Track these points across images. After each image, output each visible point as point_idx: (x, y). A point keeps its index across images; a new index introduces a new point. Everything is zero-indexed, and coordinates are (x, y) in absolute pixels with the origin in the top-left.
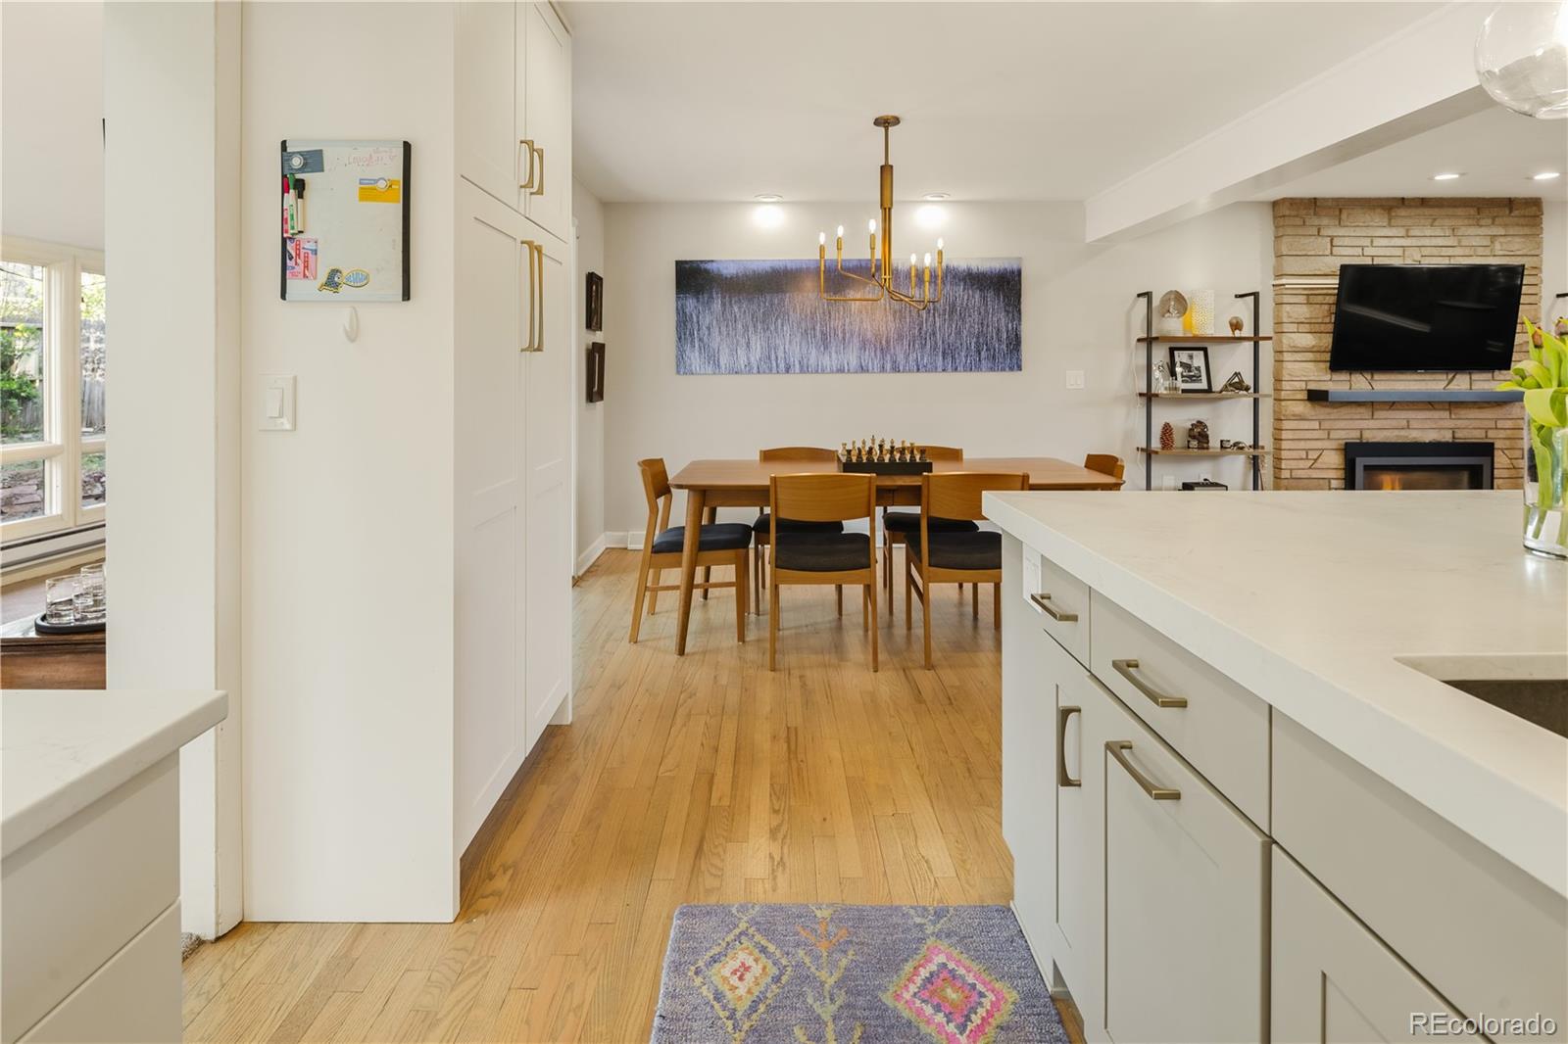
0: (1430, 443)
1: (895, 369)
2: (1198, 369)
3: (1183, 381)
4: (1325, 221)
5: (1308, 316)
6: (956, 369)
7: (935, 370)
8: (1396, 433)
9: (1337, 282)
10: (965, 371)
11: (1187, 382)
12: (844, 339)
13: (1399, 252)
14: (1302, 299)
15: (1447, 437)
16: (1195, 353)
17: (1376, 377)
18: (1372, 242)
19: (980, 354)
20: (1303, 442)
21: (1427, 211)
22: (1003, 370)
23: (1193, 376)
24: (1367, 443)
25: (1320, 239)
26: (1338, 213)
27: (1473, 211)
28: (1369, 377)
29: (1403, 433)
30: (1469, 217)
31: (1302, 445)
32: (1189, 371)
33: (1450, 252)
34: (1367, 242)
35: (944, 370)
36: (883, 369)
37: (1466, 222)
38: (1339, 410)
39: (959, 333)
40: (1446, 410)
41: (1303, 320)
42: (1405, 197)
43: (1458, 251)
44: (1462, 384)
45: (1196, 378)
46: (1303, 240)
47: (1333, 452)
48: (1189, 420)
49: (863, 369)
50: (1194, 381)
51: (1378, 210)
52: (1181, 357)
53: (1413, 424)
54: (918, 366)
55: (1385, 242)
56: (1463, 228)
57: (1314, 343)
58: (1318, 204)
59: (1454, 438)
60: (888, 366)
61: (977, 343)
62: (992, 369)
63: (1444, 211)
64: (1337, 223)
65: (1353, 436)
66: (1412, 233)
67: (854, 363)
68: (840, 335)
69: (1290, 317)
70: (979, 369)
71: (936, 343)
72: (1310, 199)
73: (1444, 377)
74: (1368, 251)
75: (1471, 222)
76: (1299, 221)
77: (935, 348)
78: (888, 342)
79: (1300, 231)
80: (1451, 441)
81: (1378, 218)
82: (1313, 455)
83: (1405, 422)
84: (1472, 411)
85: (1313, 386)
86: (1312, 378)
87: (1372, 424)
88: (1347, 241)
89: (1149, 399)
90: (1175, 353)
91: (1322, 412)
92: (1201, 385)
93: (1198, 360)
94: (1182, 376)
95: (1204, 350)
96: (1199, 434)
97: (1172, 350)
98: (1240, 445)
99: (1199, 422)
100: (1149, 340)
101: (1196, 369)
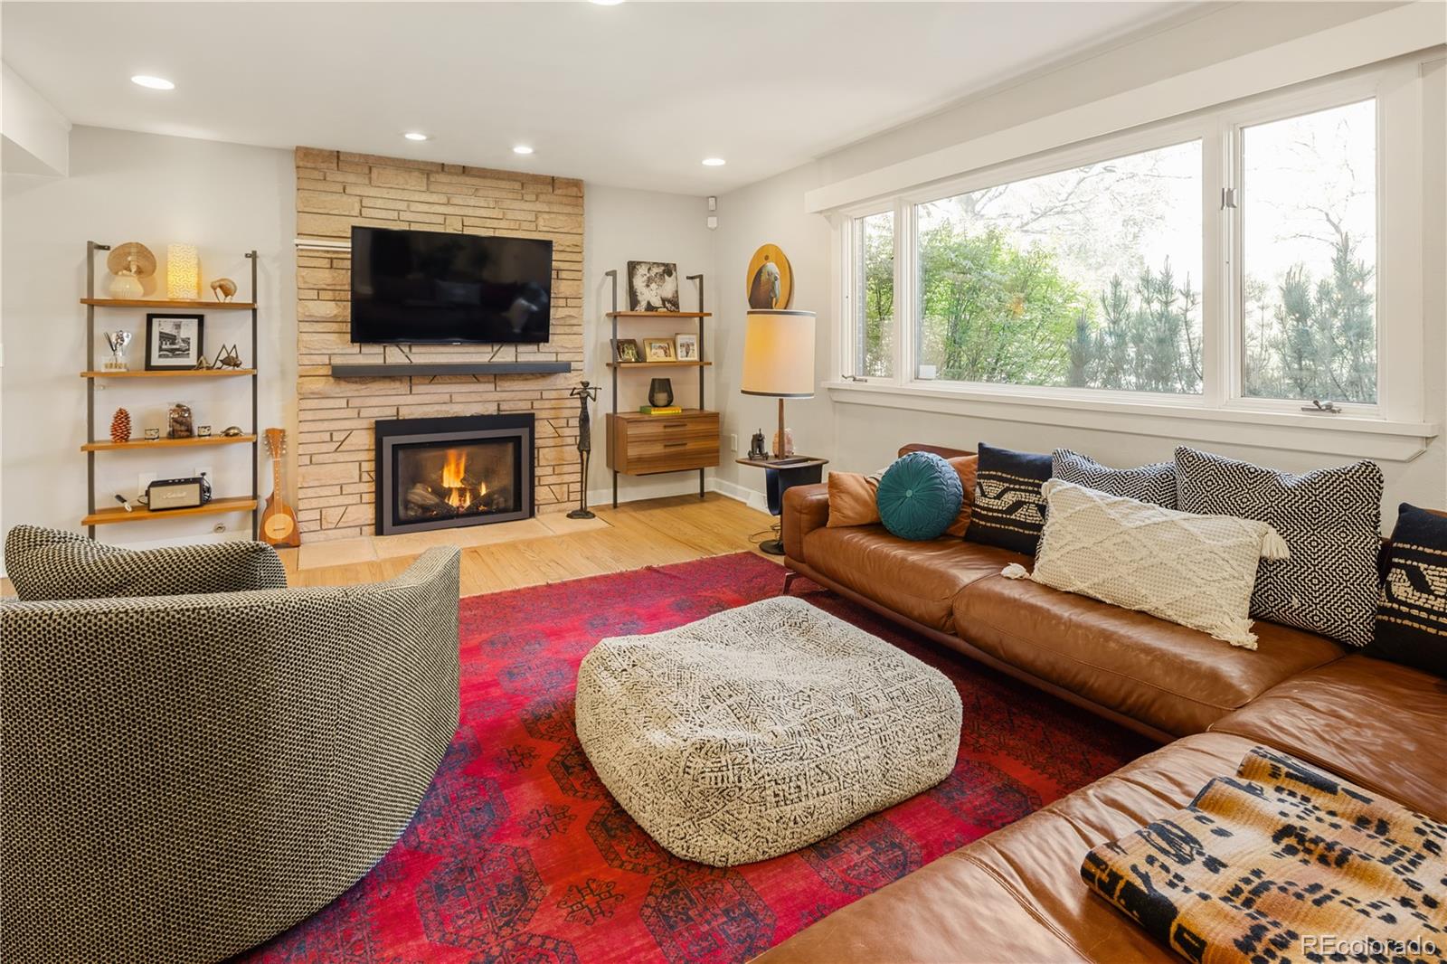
0: (472, 417)
2: (186, 341)
3: (160, 356)
4: (351, 178)
5: (329, 281)
8: (437, 407)
9: (349, 245)
11: (167, 356)
13: (440, 219)
14: (326, 263)
15: (491, 409)
16: (183, 321)
17: (414, 349)
18: (408, 206)
20: (326, 423)
21: (469, 180)
23: (176, 349)
24: (404, 420)
25: (345, 198)
26: (367, 172)
27: (517, 186)
28: (406, 349)
29: (444, 408)
30: (513, 190)
31: (325, 426)
32: (173, 343)
33: (495, 224)
34: (402, 206)
37: (510, 195)
38: (369, 385)
40: (489, 382)
41: (325, 287)
42: (446, 163)
43: (503, 224)
44: (506, 355)
45: (184, 352)
46: (329, 197)
47: (364, 432)
48: (170, 404)
50: (178, 355)
51: (416, 174)
52: (160, 326)
53: (456, 398)
55: (425, 208)
56: (508, 202)
57: (335, 312)
58: (341, 158)
59: (499, 410)
63: (488, 182)
64: (367, 182)
65: (388, 414)
66: (454, 201)
69: (305, 282)
72: (331, 152)
73: (490, 349)
74: (404, 216)
75: (515, 196)
76: (316, 175)
79: (321, 186)
80: (495, 413)
81: (416, 181)
82: (338, 437)
83: (448, 396)
84: (516, 383)
85: (337, 361)
86: (336, 351)
87: (410, 399)
88: (379, 203)
89: (91, 381)
90: (155, 321)
91: (348, 389)
92: (192, 360)
93: (189, 330)
94: (161, 349)
95: (201, 318)
96: (175, 420)
97: (150, 317)
98: (232, 432)
99: (178, 406)
100: (91, 304)
101: (183, 341)
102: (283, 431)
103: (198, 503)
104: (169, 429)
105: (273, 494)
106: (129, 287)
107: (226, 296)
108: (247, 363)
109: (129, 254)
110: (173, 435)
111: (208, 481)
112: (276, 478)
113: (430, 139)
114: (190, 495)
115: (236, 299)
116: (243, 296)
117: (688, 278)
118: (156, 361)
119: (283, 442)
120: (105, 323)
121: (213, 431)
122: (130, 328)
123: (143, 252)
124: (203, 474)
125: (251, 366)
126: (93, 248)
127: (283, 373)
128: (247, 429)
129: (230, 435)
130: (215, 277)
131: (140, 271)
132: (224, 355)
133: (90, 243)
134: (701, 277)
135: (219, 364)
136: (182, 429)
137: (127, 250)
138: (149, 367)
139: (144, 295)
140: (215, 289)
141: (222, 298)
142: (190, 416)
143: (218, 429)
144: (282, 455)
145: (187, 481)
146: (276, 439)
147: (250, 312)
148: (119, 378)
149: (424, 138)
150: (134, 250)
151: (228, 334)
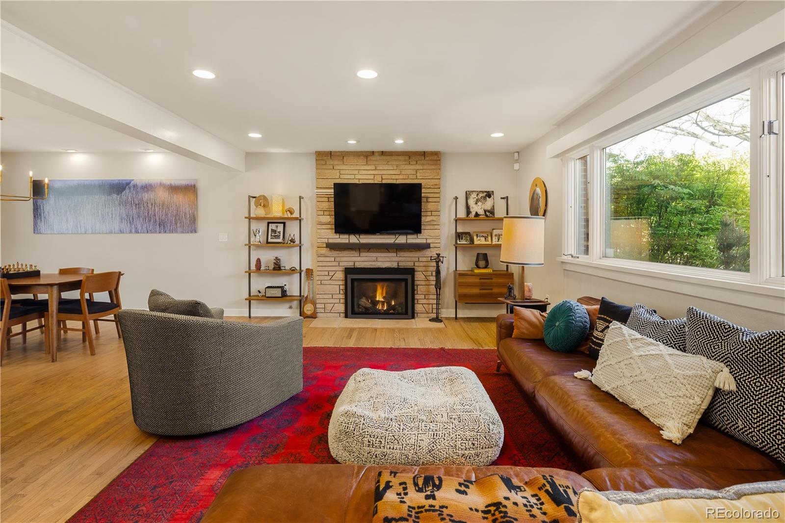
0: (385, 268)
1: (137, 232)
2: (279, 232)
3: (271, 238)
4: (336, 162)
5: (327, 207)
6: (165, 232)
7: (156, 232)
8: (371, 263)
10: (170, 233)
11: (273, 238)
12: (112, 217)
13: (372, 177)
14: (326, 199)
15: (395, 265)
16: (279, 224)
17: (361, 237)
18: (359, 172)
19: (177, 225)
20: (327, 267)
21: (384, 157)
22: (188, 232)
23: (276, 236)
24: (357, 268)
25: (334, 171)
26: (342, 158)
27: (407, 158)
28: (358, 236)
29: (374, 263)
30: (405, 161)
31: (327, 269)
32: (275, 234)
33: (397, 177)
34: (356, 172)
35: (160, 232)
36: (131, 232)
37: (404, 163)
38: (343, 252)
39: (167, 215)
40: (394, 252)
41: (326, 209)
42: (374, 151)
43: (401, 177)
44: (402, 239)
45: (278, 237)
46: (326, 171)
47: (341, 272)
49: (121, 232)
50: (276, 238)
51: (362, 157)
52: (272, 227)
53: (379, 259)
54: (147, 230)
55: (366, 172)
56: (403, 166)
57: (329, 220)
58: (332, 154)
59: (398, 265)
60: (133, 230)
61: (175, 219)
62: (182, 232)
63: (393, 158)
64: (342, 163)
65: (350, 265)
66: (378, 168)
67: (117, 229)
68: (110, 216)
69: (319, 208)
70: (176, 232)
71: (156, 220)
72: (328, 152)
73: (394, 237)
74: (357, 177)
75: (406, 163)
76: (323, 162)
77: (155, 221)
78: (133, 219)
79: (324, 167)
80: (396, 267)
81: (361, 161)
82: (331, 274)
83: (375, 258)
84: (407, 253)
85: (331, 241)
86: (330, 237)
87: (359, 259)
88: (347, 172)
89: (250, 247)
90: (270, 225)
91: (335, 253)
92: (280, 240)
93: (280, 228)
94: (271, 236)
95: (284, 223)
96: (275, 263)
97: (269, 223)
98: (293, 269)
99: (276, 258)
100: (249, 218)
101: (278, 232)
102: (312, 270)
103: (280, 296)
104: (273, 267)
105: (307, 296)
106: (260, 212)
107: (291, 214)
108: (297, 242)
109: (261, 199)
110: (274, 269)
111: (286, 288)
112: (308, 289)
113: (358, 142)
114: (278, 293)
115: (294, 216)
116: (296, 215)
117: (501, 198)
118: (270, 240)
119: (312, 275)
120: (255, 226)
121: (286, 268)
122: (262, 226)
123: (265, 198)
124: (285, 285)
125: (299, 243)
126: (250, 197)
127: (312, 246)
128: (298, 268)
129: (293, 270)
130: (287, 207)
131: (264, 206)
132: (290, 239)
133: (249, 196)
134: (507, 197)
135: (289, 242)
136: (277, 267)
137: (260, 198)
138: (268, 243)
139: (266, 215)
140: (286, 212)
141: (289, 215)
142: (280, 262)
143: (288, 268)
144: (312, 280)
145: (278, 287)
146: (309, 272)
147: (299, 221)
148: (259, 246)
149: (355, 142)
150: (262, 198)
151: (293, 230)
